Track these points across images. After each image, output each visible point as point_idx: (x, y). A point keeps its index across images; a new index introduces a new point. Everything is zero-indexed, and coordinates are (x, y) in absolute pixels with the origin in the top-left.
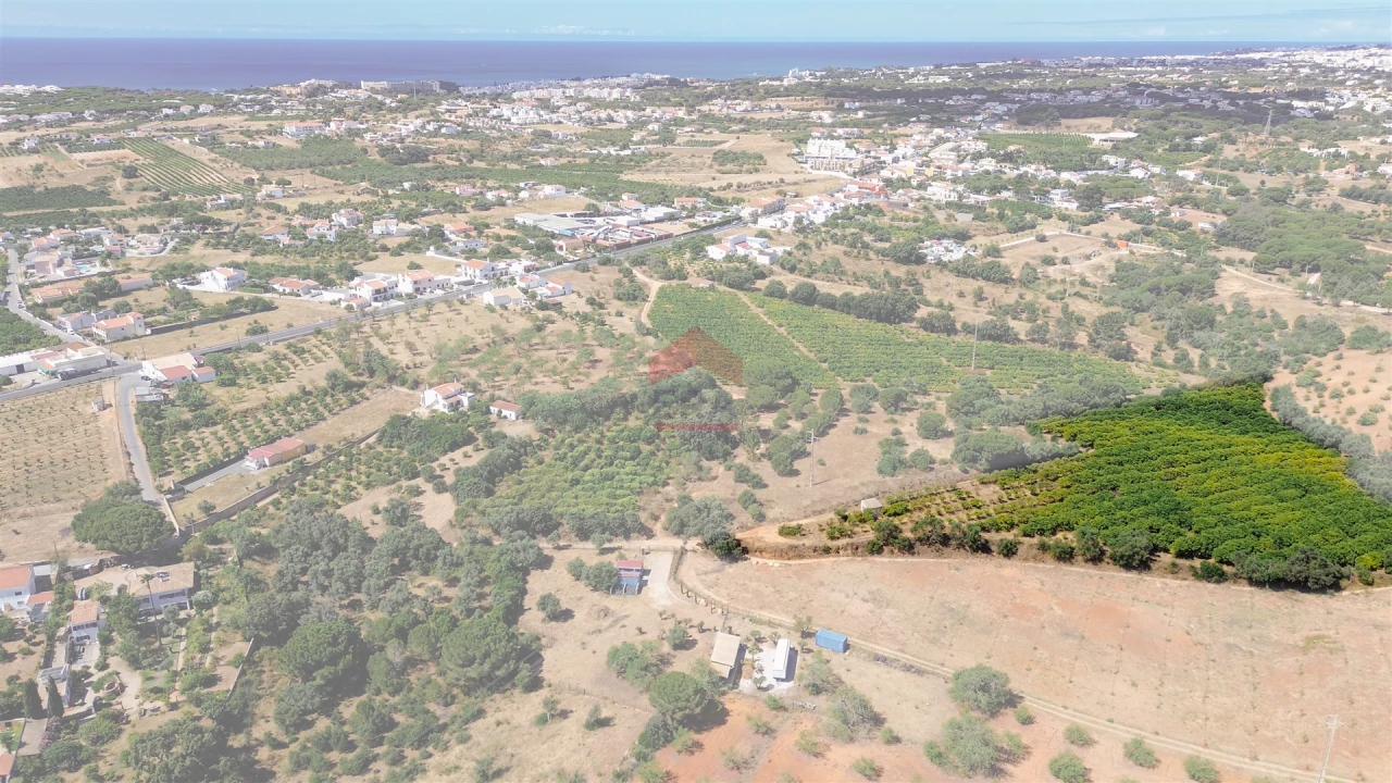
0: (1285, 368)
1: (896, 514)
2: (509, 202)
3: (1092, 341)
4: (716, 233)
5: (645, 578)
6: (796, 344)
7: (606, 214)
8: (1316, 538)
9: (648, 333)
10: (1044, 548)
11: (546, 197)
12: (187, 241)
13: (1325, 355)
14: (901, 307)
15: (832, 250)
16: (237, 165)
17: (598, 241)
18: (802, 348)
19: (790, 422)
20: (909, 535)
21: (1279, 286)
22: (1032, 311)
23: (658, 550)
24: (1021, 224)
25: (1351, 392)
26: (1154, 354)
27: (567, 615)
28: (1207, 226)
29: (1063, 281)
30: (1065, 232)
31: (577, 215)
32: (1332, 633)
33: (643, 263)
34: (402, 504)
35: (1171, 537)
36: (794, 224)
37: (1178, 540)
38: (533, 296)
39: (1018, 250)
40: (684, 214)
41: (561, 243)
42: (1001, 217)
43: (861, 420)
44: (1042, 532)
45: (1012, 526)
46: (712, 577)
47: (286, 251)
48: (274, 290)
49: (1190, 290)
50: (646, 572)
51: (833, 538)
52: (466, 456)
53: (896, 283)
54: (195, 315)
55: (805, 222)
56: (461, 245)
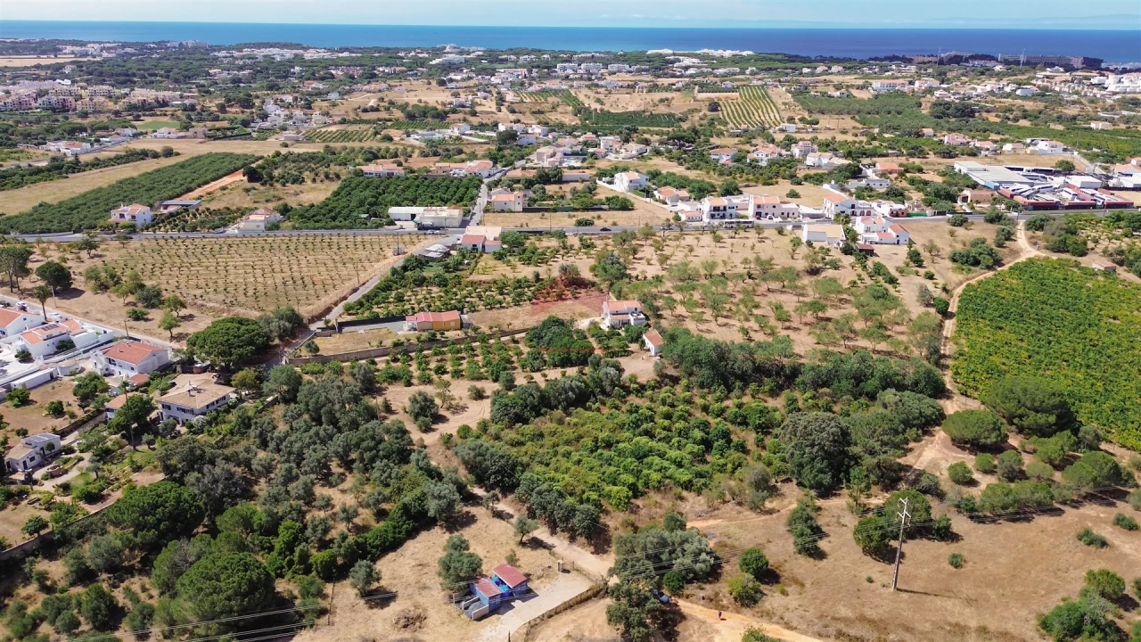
5: (516, 602)
7: (1075, 174)
11: (1032, 153)
12: (658, 152)
16: (798, 108)
27: (384, 601)
31: (1034, 170)
41: (973, 193)
48: (653, 196)
56: (863, 183)
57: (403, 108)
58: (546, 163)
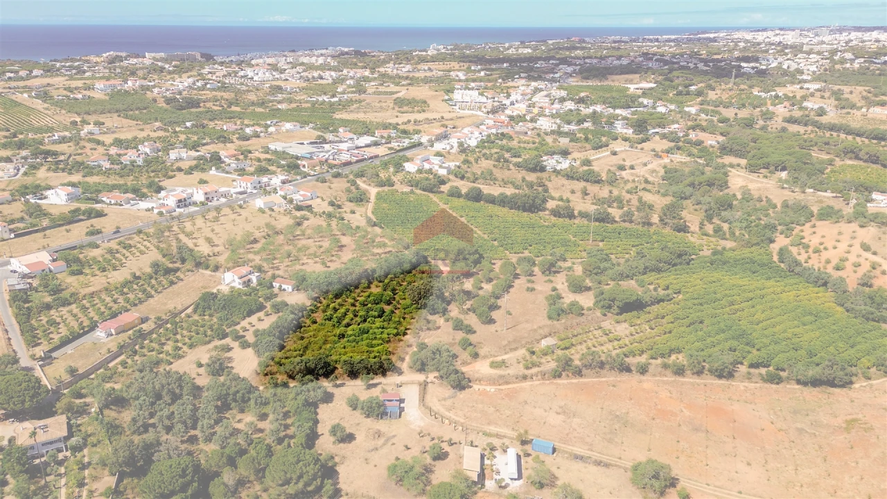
0: (781, 234)
1: (566, 348)
2: (262, 134)
3: (661, 220)
4: (408, 154)
5: (402, 405)
6: (475, 229)
7: (330, 142)
8: (832, 349)
9: (375, 225)
10: (665, 366)
11: (287, 131)
12: (34, 167)
13: (804, 225)
14: (538, 201)
15: (486, 164)
16: (63, 112)
17: (329, 161)
18: (479, 232)
19: (483, 285)
20: (577, 363)
21: (765, 180)
22: (619, 202)
23: (407, 384)
24: (600, 144)
25: (826, 249)
26: (701, 228)
27: (350, 438)
28: (714, 143)
29: (634, 181)
30: (627, 149)
31: (311, 143)
32: (860, 416)
33: (362, 176)
34: (219, 360)
35: (744, 354)
36: (459, 147)
37: (750, 356)
38: (291, 201)
39: (602, 161)
40: (384, 141)
41: (304, 163)
42: (587, 139)
43: (529, 281)
44: (663, 356)
45: (642, 352)
46: (449, 402)
47: (107, 173)
48: (103, 202)
49: (714, 184)
50: (402, 401)
51: (527, 368)
52: (260, 320)
53: (531, 185)
54: (45, 223)
55: (466, 146)
56: (234, 166)
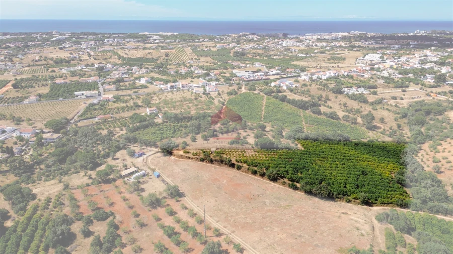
1: (217, 153)
10: (250, 170)
14: (307, 105)
16: (194, 55)
17: (244, 79)
18: (263, 112)
20: (212, 158)
23: (153, 151)
24: (401, 85)
27: (117, 159)
30: (418, 89)
33: (248, 86)
40: (284, 73)
41: (235, 78)
46: (156, 158)
48: (153, 84)
50: (144, 155)
51: (194, 155)
56: (210, 77)
57: (52, 59)
58: (117, 76)
